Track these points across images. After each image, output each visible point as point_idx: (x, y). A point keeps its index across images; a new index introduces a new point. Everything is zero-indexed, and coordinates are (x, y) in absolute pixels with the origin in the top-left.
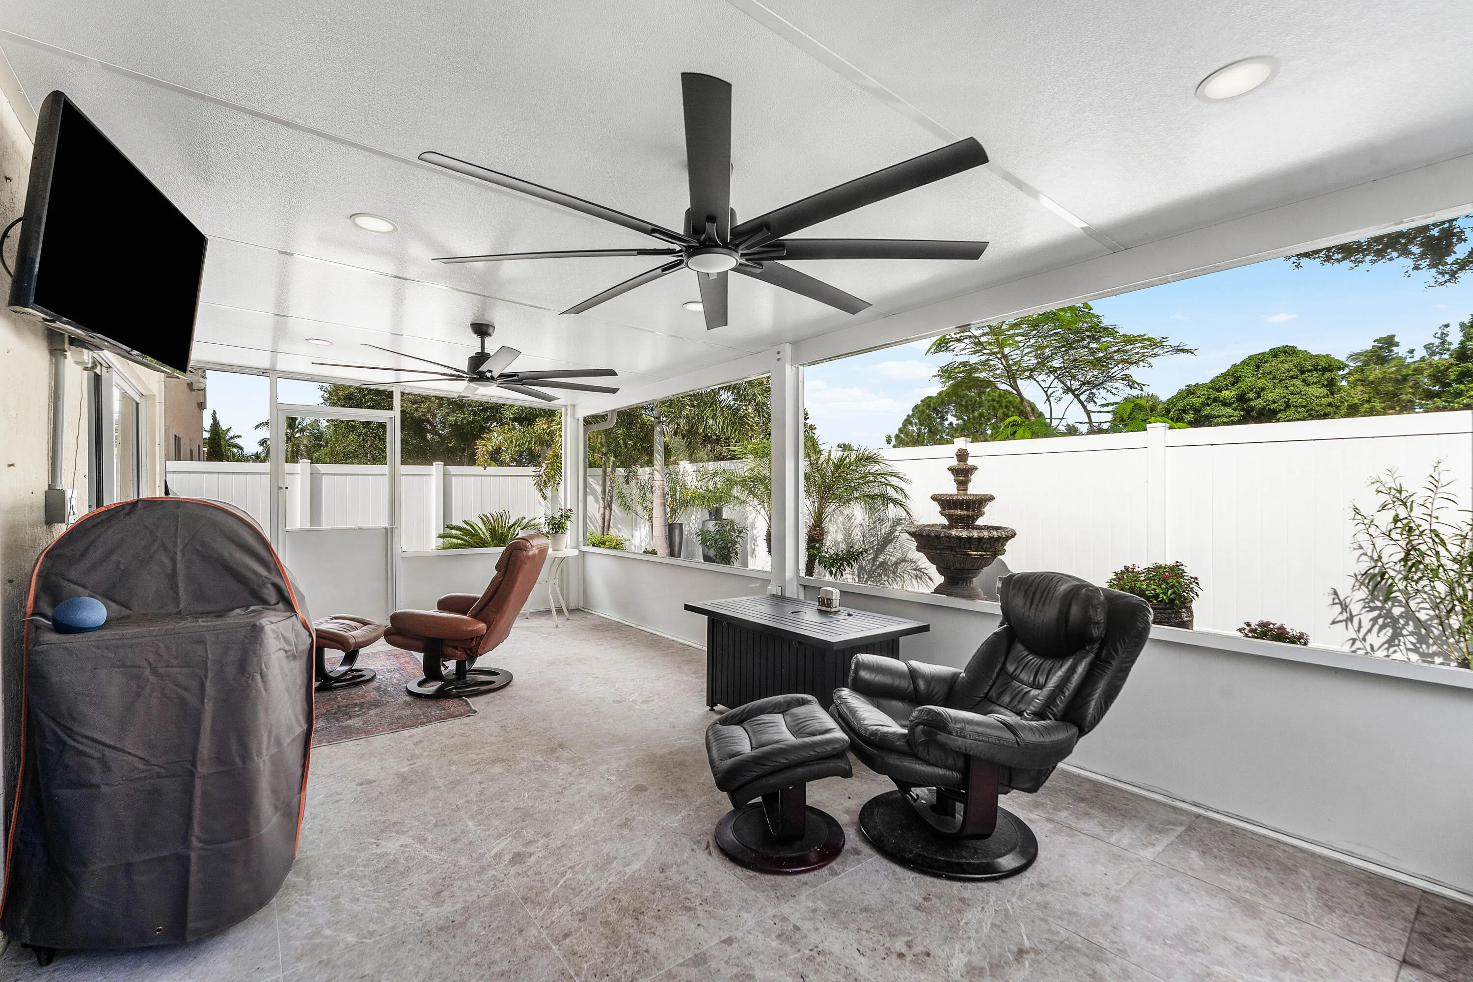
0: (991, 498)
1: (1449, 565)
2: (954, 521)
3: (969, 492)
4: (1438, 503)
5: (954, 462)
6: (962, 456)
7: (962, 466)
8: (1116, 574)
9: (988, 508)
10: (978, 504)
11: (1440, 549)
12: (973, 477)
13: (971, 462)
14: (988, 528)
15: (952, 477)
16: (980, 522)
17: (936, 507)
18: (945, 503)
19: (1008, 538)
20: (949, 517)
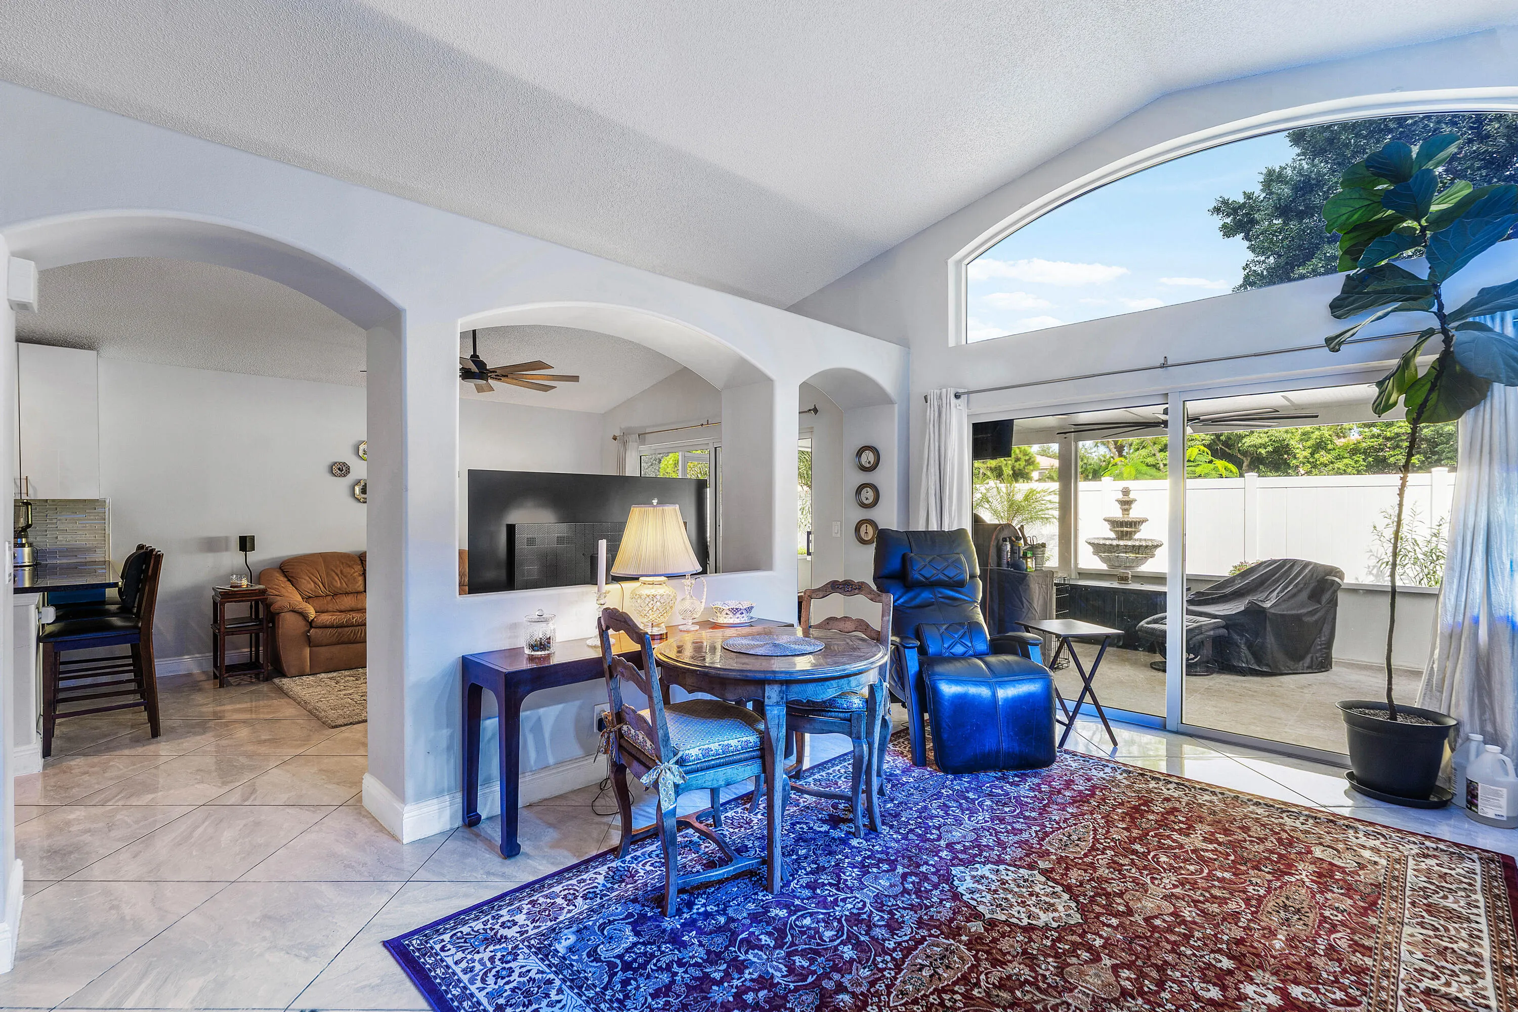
0: (1146, 520)
1: (1421, 556)
2: (1121, 536)
3: (1131, 516)
4: (1416, 523)
5: (1120, 496)
6: (1126, 492)
7: (1126, 498)
8: (1236, 567)
9: (1143, 527)
10: (1135, 524)
11: (1416, 548)
12: (1133, 506)
13: (1132, 496)
14: (1141, 540)
15: (1119, 506)
16: (1137, 536)
17: (1107, 526)
18: (1115, 524)
19: (1157, 547)
20: (1116, 532)
